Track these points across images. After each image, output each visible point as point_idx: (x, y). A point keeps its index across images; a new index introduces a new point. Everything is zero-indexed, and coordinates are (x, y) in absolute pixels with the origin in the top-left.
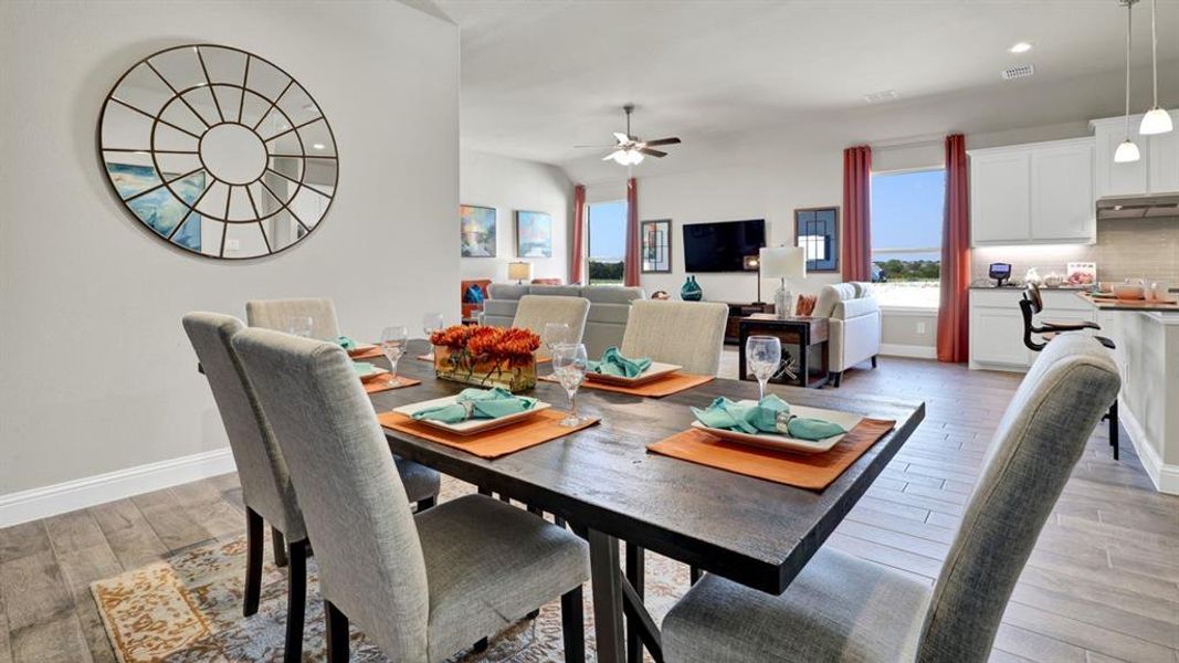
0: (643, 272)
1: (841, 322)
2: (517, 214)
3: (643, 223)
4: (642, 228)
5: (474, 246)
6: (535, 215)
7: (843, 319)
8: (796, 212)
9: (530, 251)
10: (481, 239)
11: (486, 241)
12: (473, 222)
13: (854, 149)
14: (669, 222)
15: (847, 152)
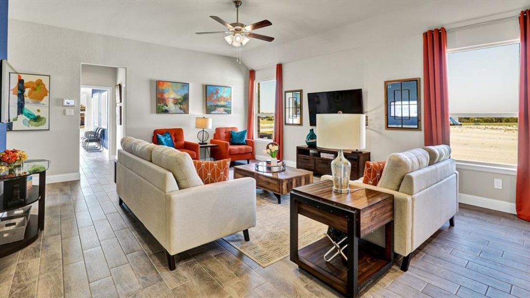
0: (286, 124)
1: (409, 198)
2: (206, 87)
3: (286, 92)
4: (285, 95)
5: (171, 106)
6: (219, 88)
7: (411, 194)
8: (386, 83)
9: (215, 109)
10: (176, 102)
11: (180, 104)
12: (171, 91)
13: (431, 32)
14: (301, 91)
15: (425, 35)
